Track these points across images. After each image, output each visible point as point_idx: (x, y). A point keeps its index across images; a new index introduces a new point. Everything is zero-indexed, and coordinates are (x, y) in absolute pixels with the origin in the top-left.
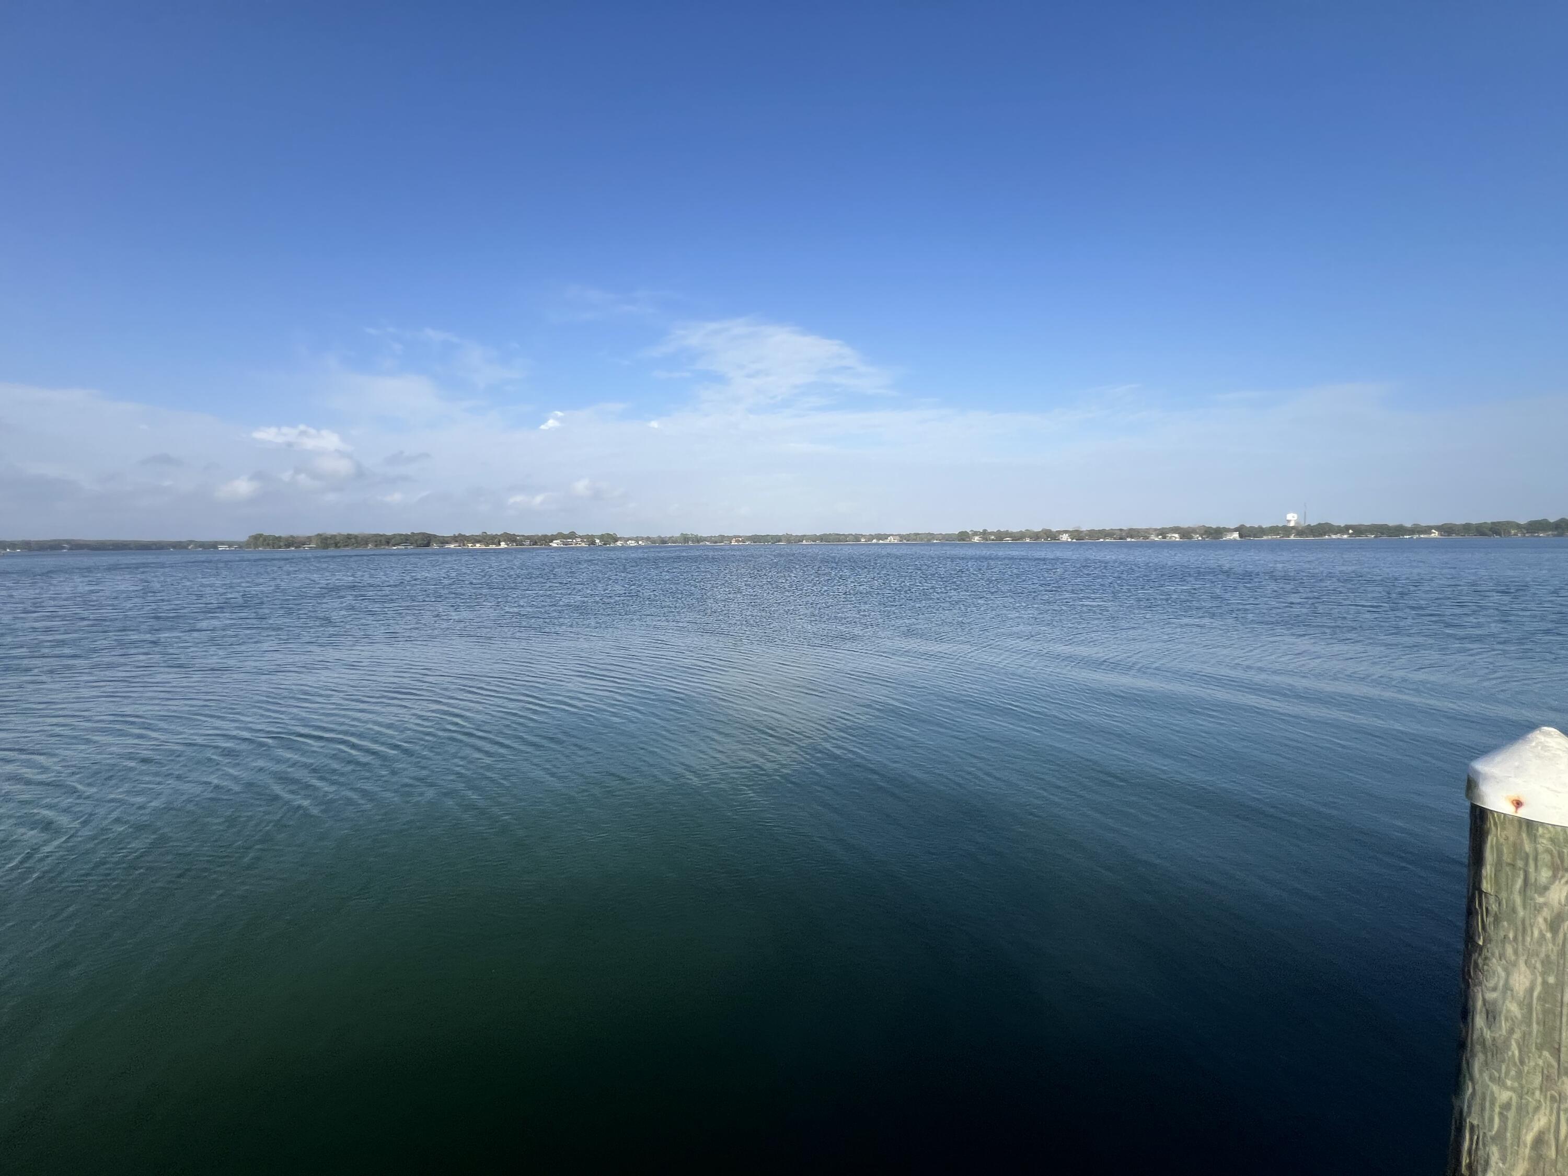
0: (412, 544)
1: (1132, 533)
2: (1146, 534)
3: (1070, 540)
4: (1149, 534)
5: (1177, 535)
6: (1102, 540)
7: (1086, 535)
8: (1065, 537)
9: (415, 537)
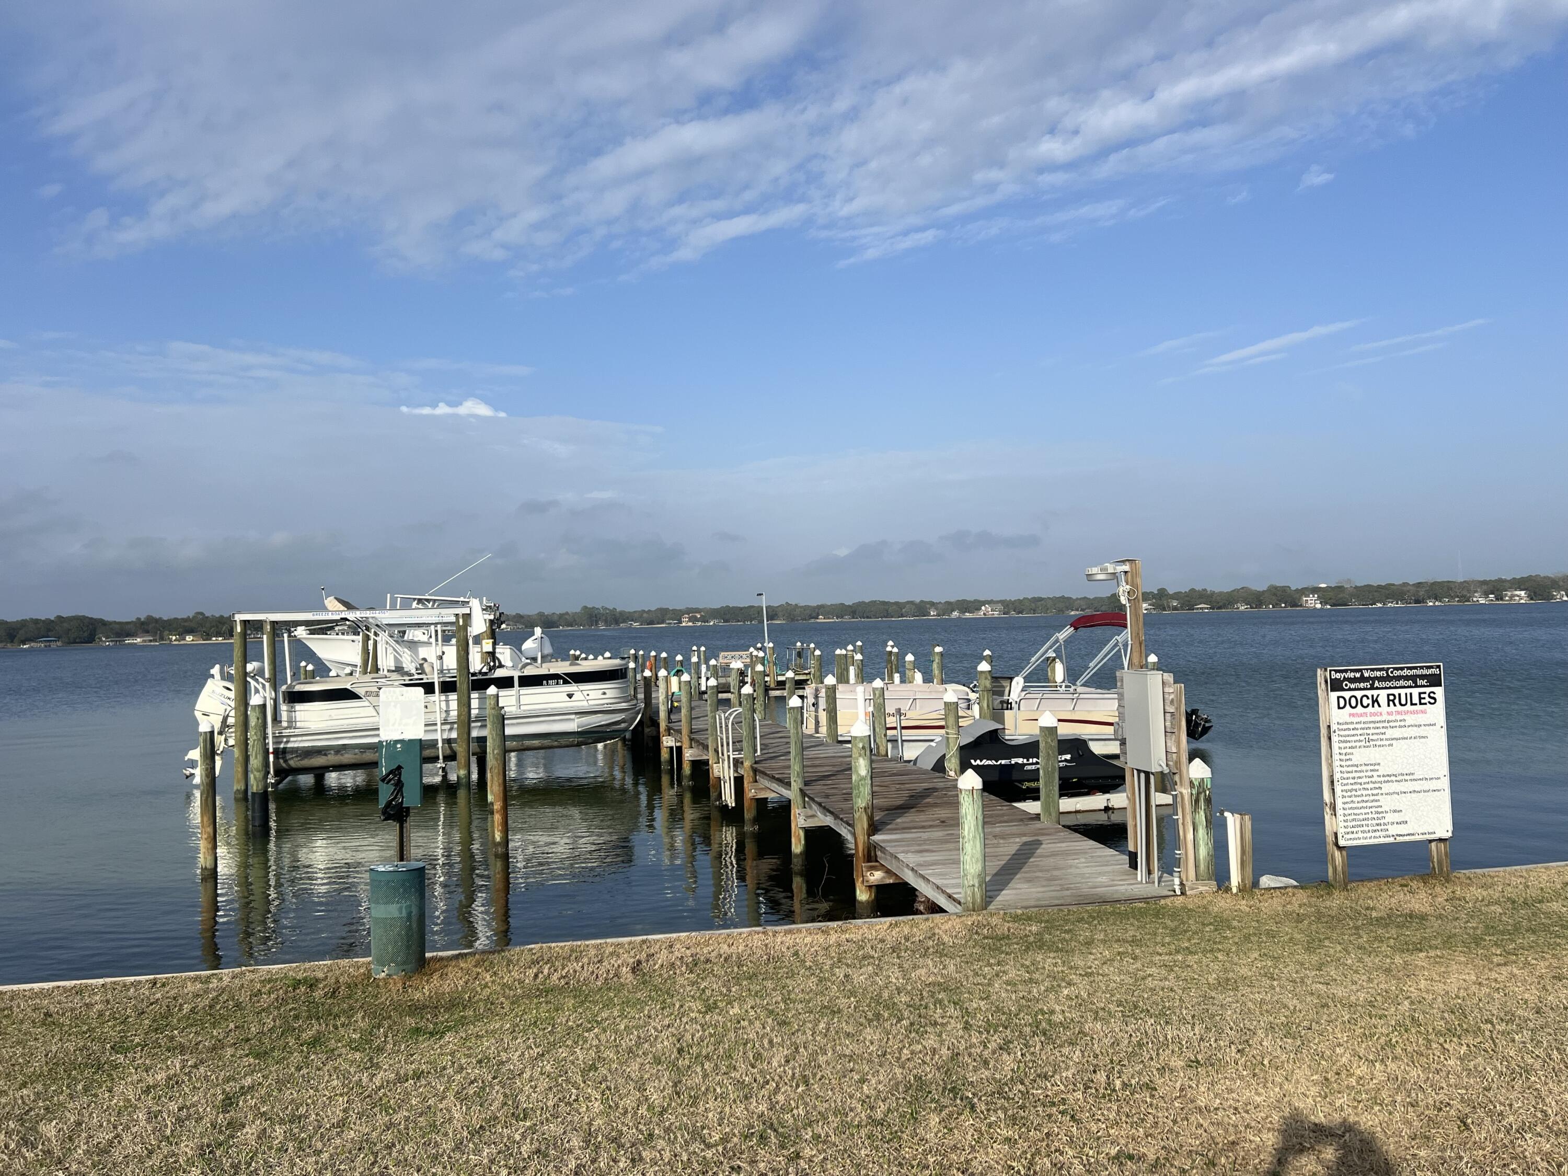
0: (59, 638)
1: (1438, 590)
2: (1465, 593)
3: (1319, 606)
4: (1469, 591)
5: (1523, 593)
6: (1379, 605)
7: (1352, 595)
8: (1312, 602)
9: (65, 625)
